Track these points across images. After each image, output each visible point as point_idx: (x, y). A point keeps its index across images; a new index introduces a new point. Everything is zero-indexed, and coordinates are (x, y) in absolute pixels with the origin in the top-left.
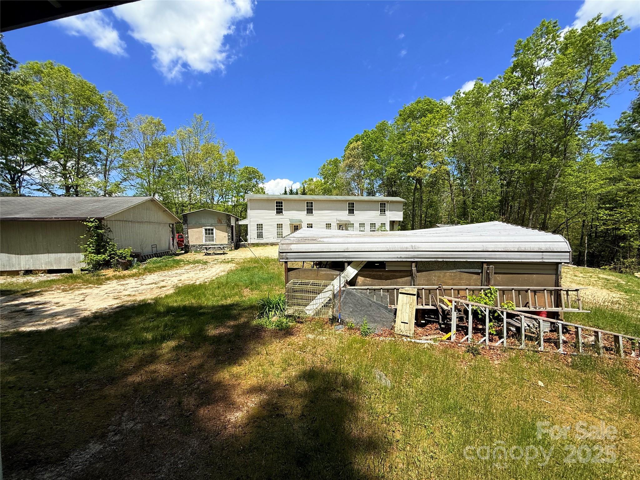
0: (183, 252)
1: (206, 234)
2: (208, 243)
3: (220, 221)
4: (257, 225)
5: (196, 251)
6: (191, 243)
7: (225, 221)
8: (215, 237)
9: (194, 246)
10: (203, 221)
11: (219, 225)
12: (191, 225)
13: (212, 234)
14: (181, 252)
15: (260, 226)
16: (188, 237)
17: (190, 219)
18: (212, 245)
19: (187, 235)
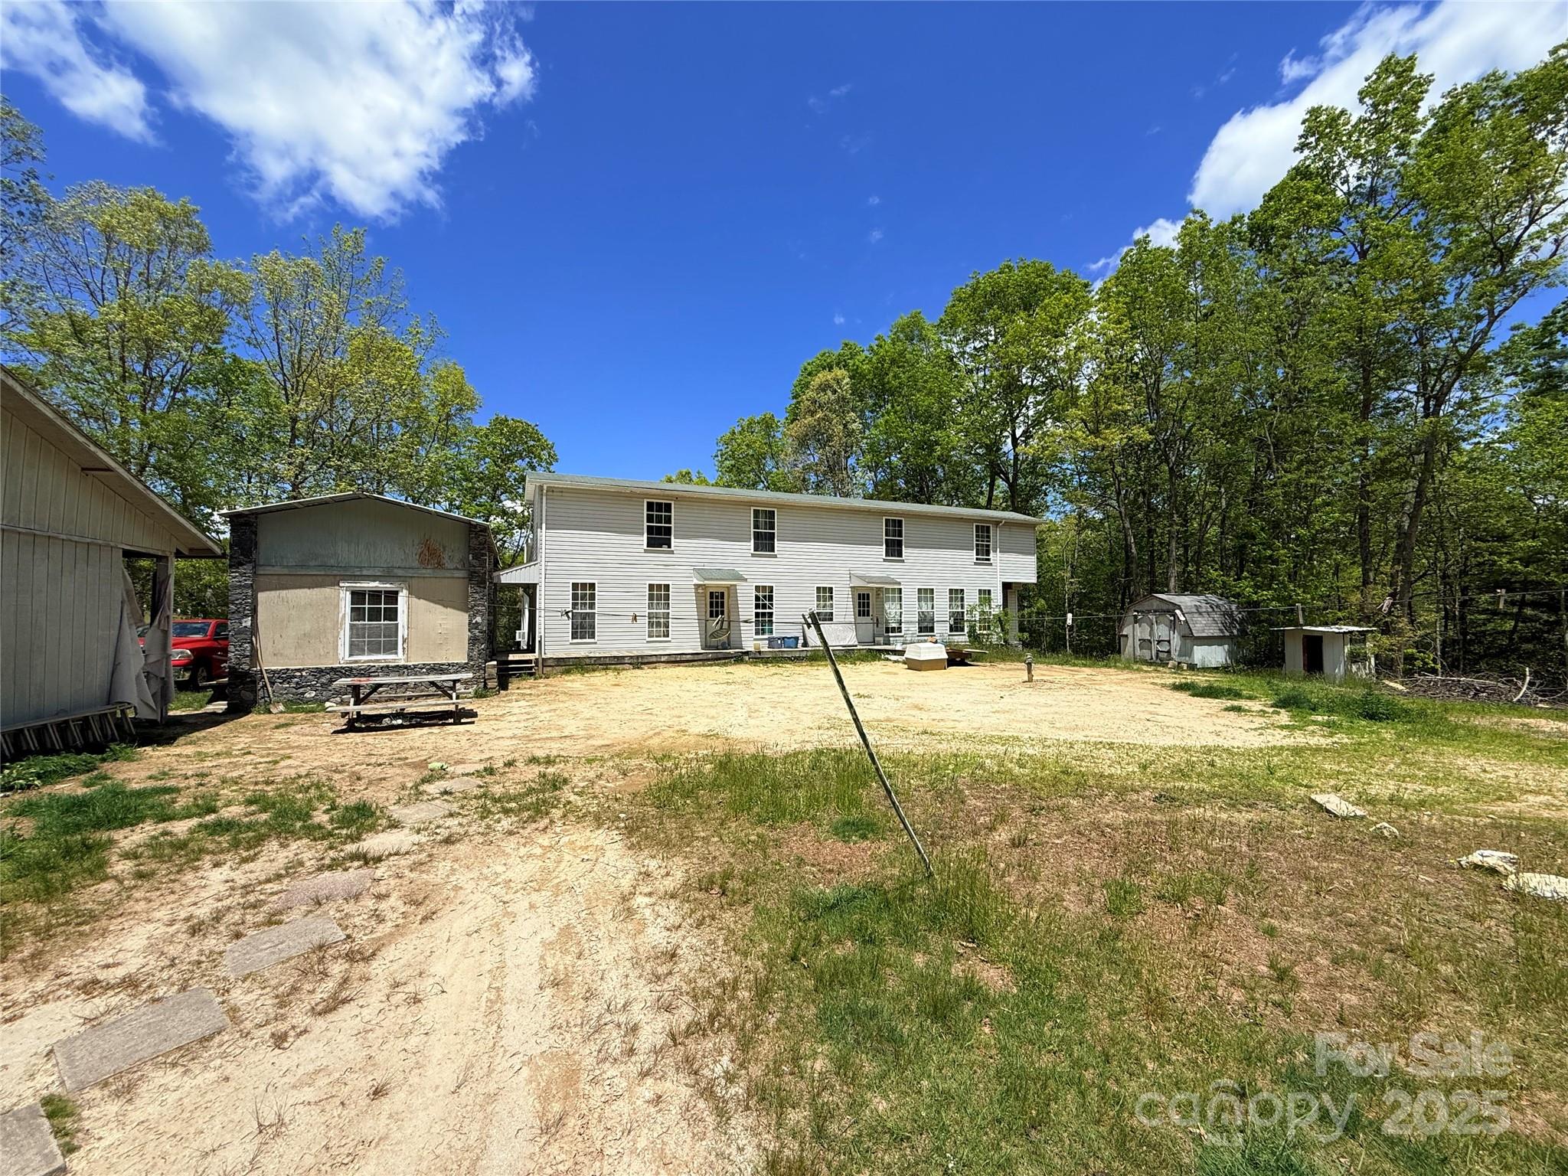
0: (220, 706)
1: (357, 614)
2: (365, 659)
3: (431, 557)
4: (575, 586)
5: (296, 704)
6: (269, 662)
7: (458, 556)
8: (402, 632)
9: (286, 676)
10: (345, 552)
11: (428, 572)
12: (278, 570)
13: (392, 615)
14: (210, 708)
15: (584, 593)
16: (254, 630)
17: (267, 542)
18: (387, 670)
19: (247, 622)
